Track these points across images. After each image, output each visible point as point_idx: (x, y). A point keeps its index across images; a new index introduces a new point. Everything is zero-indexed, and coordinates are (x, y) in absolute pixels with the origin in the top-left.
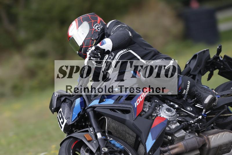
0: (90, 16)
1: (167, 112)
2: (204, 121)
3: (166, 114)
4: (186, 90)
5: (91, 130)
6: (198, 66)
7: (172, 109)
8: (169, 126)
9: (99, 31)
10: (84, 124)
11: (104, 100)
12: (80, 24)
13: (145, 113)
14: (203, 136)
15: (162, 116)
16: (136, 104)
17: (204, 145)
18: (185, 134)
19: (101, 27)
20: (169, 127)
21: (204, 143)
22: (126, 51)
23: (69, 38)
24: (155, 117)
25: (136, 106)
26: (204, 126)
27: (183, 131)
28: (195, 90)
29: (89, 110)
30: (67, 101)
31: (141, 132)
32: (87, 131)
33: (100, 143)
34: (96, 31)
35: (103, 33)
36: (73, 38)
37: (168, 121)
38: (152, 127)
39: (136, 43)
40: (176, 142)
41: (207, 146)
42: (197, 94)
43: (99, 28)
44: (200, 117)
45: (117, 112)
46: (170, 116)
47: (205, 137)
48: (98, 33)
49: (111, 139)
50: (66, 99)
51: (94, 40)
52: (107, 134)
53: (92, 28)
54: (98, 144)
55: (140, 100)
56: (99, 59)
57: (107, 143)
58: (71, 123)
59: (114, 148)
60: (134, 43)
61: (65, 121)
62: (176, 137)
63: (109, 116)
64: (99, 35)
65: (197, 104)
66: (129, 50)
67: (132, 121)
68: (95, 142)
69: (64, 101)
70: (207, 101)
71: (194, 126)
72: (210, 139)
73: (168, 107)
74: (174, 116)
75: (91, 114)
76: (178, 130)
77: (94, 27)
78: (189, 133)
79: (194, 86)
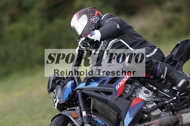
0: (89, 10)
1: (144, 94)
2: (179, 102)
3: (144, 95)
4: (164, 75)
5: (78, 109)
6: (180, 53)
7: (149, 91)
8: (147, 105)
9: (96, 23)
10: (74, 103)
11: (90, 83)
12: (80, 16)
13: (125, 94)
14: (177, 114)
15: (140, 98)
16: (118, 87)
17: (178, 122)
18: (160, 112)
19: (97, 19)
20: (146, 107)
21: (178, 120)
22: (117, 40)
23: (71, 28)
24: (134, 98)
25: (117, 89)
26: (178, 106)
27: (159, 110)
28: (171, 75)
29: (78, 91)
30: (61, 83)
31: (121, 111)
32: (74, 110)
33: (84, 120)
34: (93, 22)
35: (99, 24)
36: (74, 28)
37: (145, 101)
38: (131, 106)
39: (126, 33)
40: (152, 120)
41: (180, 123)
42: (173, 78)
43: (96, 20)
44: (175, 98)
45: (101, 94)
46: (147, 97)
47: (179, 115)
48: (94, 25)
49: (95, 116)
50: (60, 81)
51: (91, 30)
52: (92, 112)
53: (90, 20)
54: (82, 121)
55: (121, 83)
56: (89, 48)
57: (91, 120)
58: (62, 102)
59: (97, 124)
60: (125, 33)
61: (58, 100)
62: (152, 115)
63: (94, 97)
64: (95, 26)
65: (174, 87)
66: (120, 39)
67: (113, 102)
68: (80, 119)
69: (59, 83)
70: (180, 84)
71: (169, 106)
72: (183, 117)
73: (146, 89)
74: (150, 97)
75: (80, 95)
76: (154, 109)
77: (91, 20)
78: (165, 111)
79: (171, 71)
